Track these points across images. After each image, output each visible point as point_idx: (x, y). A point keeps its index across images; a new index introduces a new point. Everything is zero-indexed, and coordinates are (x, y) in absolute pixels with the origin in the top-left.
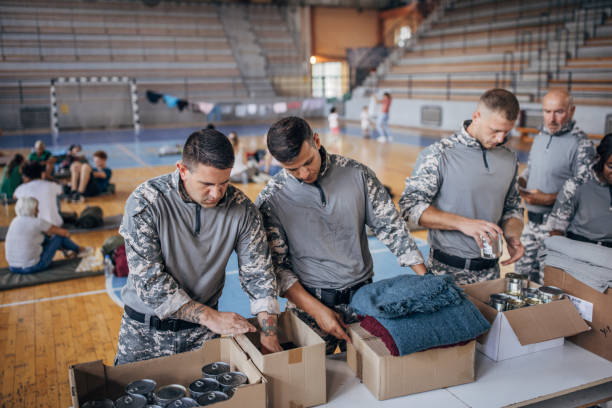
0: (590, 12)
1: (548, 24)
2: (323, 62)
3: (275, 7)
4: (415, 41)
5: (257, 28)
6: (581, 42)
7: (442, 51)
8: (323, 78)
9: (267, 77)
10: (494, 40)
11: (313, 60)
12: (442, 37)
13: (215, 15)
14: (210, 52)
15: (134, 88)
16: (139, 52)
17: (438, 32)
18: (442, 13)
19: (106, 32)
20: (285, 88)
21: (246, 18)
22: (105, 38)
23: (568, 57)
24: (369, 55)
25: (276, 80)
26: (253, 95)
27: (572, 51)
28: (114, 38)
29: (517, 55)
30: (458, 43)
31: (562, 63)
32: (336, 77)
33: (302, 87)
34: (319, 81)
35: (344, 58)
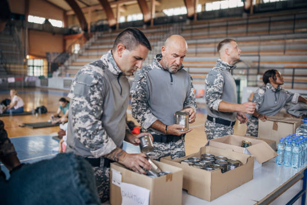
2: (34, 59)
4: (84, 51)
7: (98, 57)
8: (33, 66)
9: (2, 64)
11: (28, 57)
12: (98, 50)
17: (96, 47)
18: (96, 39)
24: (59, 56)
32: (40, 67)
33: (23, 70)
34: (31, 68)
35: (45, 57)
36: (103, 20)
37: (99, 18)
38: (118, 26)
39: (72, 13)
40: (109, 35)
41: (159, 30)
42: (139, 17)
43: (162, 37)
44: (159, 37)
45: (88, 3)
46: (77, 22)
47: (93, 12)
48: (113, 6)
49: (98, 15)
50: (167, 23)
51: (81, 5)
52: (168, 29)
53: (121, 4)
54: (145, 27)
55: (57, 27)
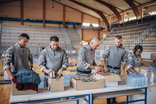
0: (147, 30)
1: (137, 33)
2: (85, 42)
3: (74, 29)
4: (107, 37)
5: (69, 34)
6: (145, 37)
9: (71, 45)
11: (83, 41)
13: (59, 31)
15: (39, 46)
16: (41, 38)
17: (112, 35)
18: (113, 31)
19: (34, 34)
20: (75, 47)
21: (67, 31)
22: (34, 35)
23: (142, 41)
25: (73, 46)
26: (68, 49)
27: (143, 39)
28: (36, 35)
29: (130, 40)
31: (141, 42)
36: (116, 22)
37: (115, 20)
38: (124, 24)
39: (102, 20)
40: (119, 29)
41: (144, 24)
42: (134, 18)
43: (146, 27)
45: (109, 14)
46: (104, 24)
47: (112, 18)
48: (121, 14)
49: (114, 19)
50: (149, 20)
51: (106, 15)
53: (126, 13)
54: (137, 23)
55: (95, 27)
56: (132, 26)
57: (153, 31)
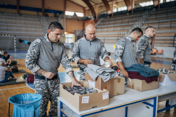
1: (129, 25)
2: (68, 34)
3: (54, 18)
7: (101, 32)
8: (68, 38)
10: (115, 29)
11: (65, 33)
12: (101, 28)
13: (38, 19)
14: (37, 29)
15: (15, 38)
16: (16, 28)
18: (101, 22)
19: (6, 22)
21: (47, 21)
22: (6, 24)
24: (81, 32)
28: (8, 24)
29: (122, 33)
30: (106, 30)
32: (71, 38)
33: (63, 40)
34: (67, 39)
35: (74, 33)
36: (104, 11)
37: (102, 10)
38: (113, 14)
39: (88, 8)
40: (108, 19)
41: (136, 15)
42: (125, 8)
43: (138, 19)
44: (136, 19)
45: (96, 3)
46: (90, 13)
47: (99, 7)
48: (110, 3)
49: (101, 9)
50: (141, 11)
51: (92, 4)
52: (142, 15)
53: (114, 2)
54: (128, 14)
55: (80, 17)
56: (123, 17)
57: (145, 24)
